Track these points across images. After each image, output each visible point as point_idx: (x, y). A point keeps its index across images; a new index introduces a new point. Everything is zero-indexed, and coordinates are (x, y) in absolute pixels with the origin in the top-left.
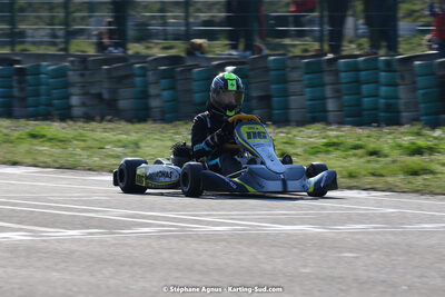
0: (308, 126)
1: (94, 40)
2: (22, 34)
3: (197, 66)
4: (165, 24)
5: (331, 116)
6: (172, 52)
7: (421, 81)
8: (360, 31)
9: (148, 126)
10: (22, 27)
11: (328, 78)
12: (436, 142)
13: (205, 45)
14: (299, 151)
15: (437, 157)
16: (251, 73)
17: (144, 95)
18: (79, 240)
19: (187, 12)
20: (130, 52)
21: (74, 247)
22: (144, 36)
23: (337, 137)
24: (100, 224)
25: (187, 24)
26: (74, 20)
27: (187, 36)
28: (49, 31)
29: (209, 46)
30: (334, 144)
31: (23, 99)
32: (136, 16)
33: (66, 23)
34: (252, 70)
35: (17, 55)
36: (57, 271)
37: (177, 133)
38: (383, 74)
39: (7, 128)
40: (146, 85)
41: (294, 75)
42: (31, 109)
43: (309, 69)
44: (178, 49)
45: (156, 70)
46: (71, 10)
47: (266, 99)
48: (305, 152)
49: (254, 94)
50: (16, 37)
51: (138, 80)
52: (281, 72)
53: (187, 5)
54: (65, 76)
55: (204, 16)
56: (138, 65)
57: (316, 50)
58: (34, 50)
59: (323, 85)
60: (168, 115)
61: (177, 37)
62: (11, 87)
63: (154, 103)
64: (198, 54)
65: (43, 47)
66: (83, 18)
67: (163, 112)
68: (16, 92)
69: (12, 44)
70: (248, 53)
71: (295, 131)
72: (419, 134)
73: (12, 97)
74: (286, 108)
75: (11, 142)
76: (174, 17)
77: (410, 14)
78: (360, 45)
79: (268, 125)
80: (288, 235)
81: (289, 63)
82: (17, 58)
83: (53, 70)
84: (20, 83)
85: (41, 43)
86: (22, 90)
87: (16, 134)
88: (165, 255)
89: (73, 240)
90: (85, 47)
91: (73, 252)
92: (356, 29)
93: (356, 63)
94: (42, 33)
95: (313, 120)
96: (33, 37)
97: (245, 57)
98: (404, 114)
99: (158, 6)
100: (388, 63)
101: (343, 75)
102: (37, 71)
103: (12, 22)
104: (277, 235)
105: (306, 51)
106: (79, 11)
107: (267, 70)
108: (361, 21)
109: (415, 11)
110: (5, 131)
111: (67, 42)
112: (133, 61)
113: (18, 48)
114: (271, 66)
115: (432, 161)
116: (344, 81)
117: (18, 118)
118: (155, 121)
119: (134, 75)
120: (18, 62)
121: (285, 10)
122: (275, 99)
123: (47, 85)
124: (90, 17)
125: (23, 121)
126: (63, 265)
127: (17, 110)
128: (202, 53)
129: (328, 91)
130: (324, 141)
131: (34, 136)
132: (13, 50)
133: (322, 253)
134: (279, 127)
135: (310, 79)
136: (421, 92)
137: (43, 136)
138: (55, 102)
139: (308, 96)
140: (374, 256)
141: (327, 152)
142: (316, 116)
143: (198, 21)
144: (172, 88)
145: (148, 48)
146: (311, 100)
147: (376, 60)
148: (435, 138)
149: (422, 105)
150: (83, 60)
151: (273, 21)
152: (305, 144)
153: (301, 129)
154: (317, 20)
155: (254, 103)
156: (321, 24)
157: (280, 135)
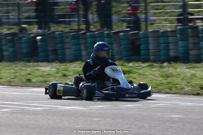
0: (75, 62)
3: (24, 37)
4: (9, 19)
5: (84, 58)
6: (12, 31)
7: (123, 42)
8: (95, 20)
9: (4, 64)
11: (82, 41)
12: (131, 68)
14: (70, 73)
15: (131, 75)
16: (48, 40)
17: (1, 50)
19: (19, 13)
25: (19, 19)
27: (19, 24)
29: (29, 28)
34: (48, 38)
37: (16, 67)
38: (106, 39)
40: (1, 45)
41: (67, 40)
43: (74, 37)
44: (15, 29)
45: (6, 39)
47: (55, 51)
52: (61, 39)
53: (19, 10)
55: (26, 15)
57: (76, 29)
59: (80, 44)
60: (12, 59)
61: (14, 24)
63: (6, 53)
64: (24, 31)
67: (9, 58)
71: (68, 65)
72: (122, 65)
74: (64, 54)
76: (13, 16)
77: (117, 12)
78: (95, 26)
79: (57, 63)
80: (69, 111)
81: (65, 35)
92: (93, 19)
93: (94, 34)
95: (76, 60)
97: (45, 33)
98: (116, 56)
99: (5, 11)
100: (108, 34)
101: (89, 40)
105: (71, 29)
107: (55, 38)
108: (96, 16)
109: (118, 11)
114: (57, 36)
115: (130, 77)
116: (89, 42)
118: (6, 61)
121: (61, 11)
122: (59, 51)
129: (82, 47)
133: (85, 119)
134: (61, 63)
135: (74, 42)
136: (123, 46)
139: (73, 49)
140: (108, 119)
142: (77, 58)
143: (24, 17)
144: (13, 47)
145: (1, 29)
146: (75, 51)
147: (103, 33)
148: (130, 67)
149: (124, 53)
151: (56, 17)
152: (73, 71)
153: (71, 64)
154: (76, 16)
155: (50, 53)
156: (78, 18)
157: (62, 66)
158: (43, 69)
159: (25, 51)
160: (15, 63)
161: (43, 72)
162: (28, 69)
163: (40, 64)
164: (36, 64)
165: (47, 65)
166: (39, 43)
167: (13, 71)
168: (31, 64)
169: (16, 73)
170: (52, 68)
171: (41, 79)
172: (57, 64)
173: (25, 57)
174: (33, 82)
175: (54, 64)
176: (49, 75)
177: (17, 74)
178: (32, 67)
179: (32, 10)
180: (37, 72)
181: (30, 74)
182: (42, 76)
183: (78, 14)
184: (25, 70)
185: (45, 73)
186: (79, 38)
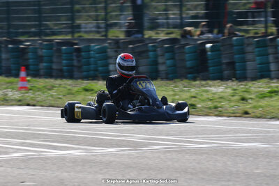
0: (259, 81)
1: (124, 29)
2: (79, 26)
3: (188, 44)
4: (168, 18)
5: (273, 74)
6: (172, 36)
9: (159, 82)
10: (78, 22)
11: (270, 50)
13: (193, 31)
14: (253, 96)
16: (222, 48)
17: (155, 63)
18: (115, 155)
19: (181, 10)
20: (146, 36)
21: (112, 159)
22: (155, 26)
23: (277, 87)
24: (128, 144)
25: (182, 18)
26: (111, 17)
27: (181, 26)
28: (95, 24)
30: (275, 92)
31: (80, 67)
32: (150, 14)
33: (106, 19)
34: (222, 46)
35: (75, 39)
36: (101, 174)
37: (175, 87)
39: (70, 85)
40: (156, 56)
41: (249, 49)
42: (85, 73)
43: (259, 44)
44: (176, 34)
45: (162, 47)
46: (109, 11)
47: (231, 64)
48: (257, 97)
49: (224, 61)
50: (74, 28)
51: (151, 53)
52: (241, 47)
53: (181, 7)
54: (106, 52)
55: (192, 13)
56: (151, 45)
57: (263, 33)
58: (86, 36)
59: (268, 54)
60: (170, 76)
61: (175, 27)
62: (72, 60)
63: (162, 68)
64: (188, 36)
65: (92, 34)
66: (117, 16)
67: (167, 74)
68: (75, 63)
69: (72, 33)
70: (220, 35)
71: (250, 84)
73: (73, 66)
74: (244, 69)
75: (73, 94)
76: (174, 14)
79: (233, 81)
80: (247, 149)
81: (246, 41)
82: (76, 42)
83: (98, 48)
84: (78, 57)
85: (90, 32)
86: (79, 61)
87: (76, 89)
88: (170, 163)
89: (112, 155)
90: (118, 34)
91: (111, 162)
94: (91, 25)
95: (262, 77)
96: (86, 28)
97: (219, 38)
99: (164, 7)
102: (88, 50)
103: (72, 19)
104: (240, 149)
105: (256, 33)
106: (114, 11)
107: (232, 45)
110: (69, 87)
111: (107, 31)
112: (148, 42)
113: (76, 35)
114: (235, 43)
117: (77, 79)
118: (162, 79)
119: (148, 51)
120: (76, 44)
121: (243, 8)
122: (237, 64)
123: (94, 58)
124: (121, 15)
125: (80, 81)
126: (106, 170)
127: (76, 74)
128: (191, 36)
129: (271, 58)
130: (269, 89)
131: (86, 90)
132: (73, 36)
133: (268, 160)
134: (240, 81)
135: (259, 51)
137: (92, 90)
138: (100, 68)
139: (258, 62)
141: (271, 97)
142: (264, 74)
143: (189, 16)
144: (173, 58)
145: (157, 33)
146: (260, 64)
150: (117, 42)
151: (235, 16)
152: (257, 92)
153: (254, 82)
154: (263, 14)
155: (224, 67)
156: (266, 17)
157: (241, 86)
158: (213, 89)
159: (189, 64)
160: (175, 82)
161: (214, 94)
162: (193, 90)
163: (210, 82)
164: (204, 82)
165: (220, 84)
166: (209, 53)
167: (171, 93)
168: (197, 82)
169: (175, 95)
170: (226, 88)
171: (210, 104)
172: (234, 83)
173: (190, 74)
174: (199, 108)
175: (230, 83)
176: (221, 98)
177: (177, 97)
178: (199, 87)
179: (201, 7)
180: (204, 94)
181: (195, 97)
182: (211, 100)
183: (266, 12)
184: (188, 91)
185: (216, 96)
186: (266, 46)
